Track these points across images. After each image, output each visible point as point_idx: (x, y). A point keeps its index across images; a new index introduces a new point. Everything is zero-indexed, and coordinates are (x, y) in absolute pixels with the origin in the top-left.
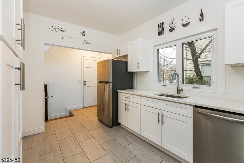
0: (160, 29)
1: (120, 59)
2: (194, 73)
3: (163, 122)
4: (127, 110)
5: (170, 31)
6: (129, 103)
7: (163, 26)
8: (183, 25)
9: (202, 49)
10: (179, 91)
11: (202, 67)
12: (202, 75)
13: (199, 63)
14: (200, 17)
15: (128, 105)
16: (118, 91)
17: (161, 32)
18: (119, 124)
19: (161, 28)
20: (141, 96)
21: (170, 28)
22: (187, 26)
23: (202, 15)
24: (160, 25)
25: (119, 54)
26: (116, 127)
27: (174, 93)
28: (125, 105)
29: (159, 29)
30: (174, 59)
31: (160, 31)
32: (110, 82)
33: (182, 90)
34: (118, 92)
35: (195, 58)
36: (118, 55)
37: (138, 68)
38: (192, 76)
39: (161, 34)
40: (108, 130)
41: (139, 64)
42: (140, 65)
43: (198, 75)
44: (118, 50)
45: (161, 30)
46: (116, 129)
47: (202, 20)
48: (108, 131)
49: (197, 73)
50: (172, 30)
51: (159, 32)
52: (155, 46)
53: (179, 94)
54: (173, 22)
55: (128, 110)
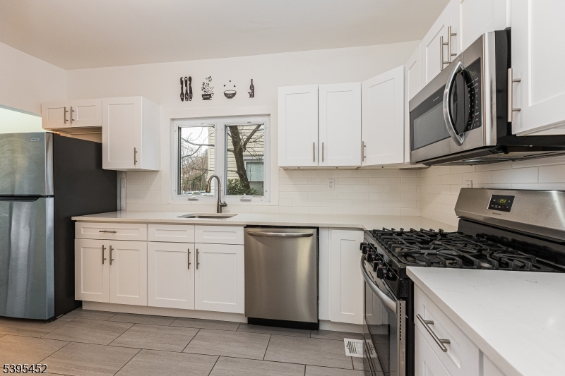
0: (185, 88)
1: (70, 133)
2: (237, 177)
3: (198, 264)
4: (107, 262)
5: (205, 99)
6: (112, 243)
7: (190, 84)
8: (226, 95)
9: (248, 135)
10: (221, 206)
11: (249, 166)
12: (249, 180)
13: (244, 158)
14: (250, 91)
15: (111, 249)
16: (73, 218)
17: (186, 95)
18: (79, 304)
19: (186, 86)
20: (147, 223)
21: (203, 93)
22: (231, 97)
23: (252, 87)
24: (183, 79)
25: (72, 120)
26: (68, 314)
27: (213, 212)
28: (101, 250)
29: (182, 88)
30: (201, 145)
31: (184, 92)
32: (47, 196)
33: (225, 205)
34: (76, 221)
35: (238, 150)
36: (68, 123)
37: (135, 161)
38: (234, 181)
39: (187, 99)
40: (41, 330)
41: (137, 154)
42: (140, 156)
43: (243, 180)
44: (68, 109)
45: (187, 91)
46: (69, 320)
47: (252, 95)
48: (43, 333)
49: (241, 176)
50: (207, 97)
51: (182, 93)
52: (173, 119)
53: (221, 212)
54: (210, 83)
55: (111, 260)
